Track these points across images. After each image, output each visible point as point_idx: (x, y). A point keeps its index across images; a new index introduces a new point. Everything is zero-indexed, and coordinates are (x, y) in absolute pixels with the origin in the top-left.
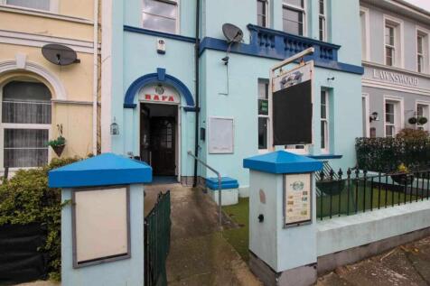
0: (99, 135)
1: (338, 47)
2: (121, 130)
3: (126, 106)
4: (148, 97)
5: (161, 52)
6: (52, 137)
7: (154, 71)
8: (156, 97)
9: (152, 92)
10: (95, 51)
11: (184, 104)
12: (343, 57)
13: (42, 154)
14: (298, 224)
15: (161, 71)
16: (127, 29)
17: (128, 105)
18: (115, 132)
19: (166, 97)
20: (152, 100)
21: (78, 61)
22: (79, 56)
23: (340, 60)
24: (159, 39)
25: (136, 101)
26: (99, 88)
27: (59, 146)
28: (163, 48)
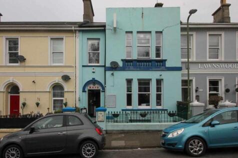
0: (75, 101)
1: (166, 60)
2: (81, 100)
3: (83, 91)
4: (90, 87)
5: (93, 72)
6: (64, 102)
7: (91, 79)
8: (93, 87)
9: (92, 86)
10: (74, 75)
11: (101, 90)
12: (168, 64)
13: (62, 106)
14: (101, 121)
15: (94, 79)
16: (83, 66)
17: (84, 91)
18: (79, 100)
19: (96, 87)
20: (92, 88)
21: (70, 79)
22: (70, 77)
23: (167, 66)
24: (93, 68)
25: (86, 90)
26: (75, 86)
27: (66, 105)
28: (94, 71)
